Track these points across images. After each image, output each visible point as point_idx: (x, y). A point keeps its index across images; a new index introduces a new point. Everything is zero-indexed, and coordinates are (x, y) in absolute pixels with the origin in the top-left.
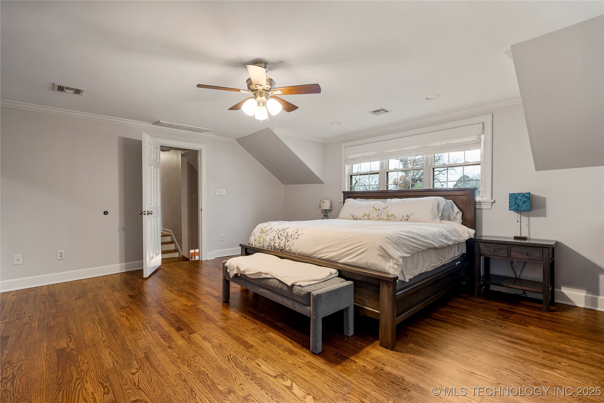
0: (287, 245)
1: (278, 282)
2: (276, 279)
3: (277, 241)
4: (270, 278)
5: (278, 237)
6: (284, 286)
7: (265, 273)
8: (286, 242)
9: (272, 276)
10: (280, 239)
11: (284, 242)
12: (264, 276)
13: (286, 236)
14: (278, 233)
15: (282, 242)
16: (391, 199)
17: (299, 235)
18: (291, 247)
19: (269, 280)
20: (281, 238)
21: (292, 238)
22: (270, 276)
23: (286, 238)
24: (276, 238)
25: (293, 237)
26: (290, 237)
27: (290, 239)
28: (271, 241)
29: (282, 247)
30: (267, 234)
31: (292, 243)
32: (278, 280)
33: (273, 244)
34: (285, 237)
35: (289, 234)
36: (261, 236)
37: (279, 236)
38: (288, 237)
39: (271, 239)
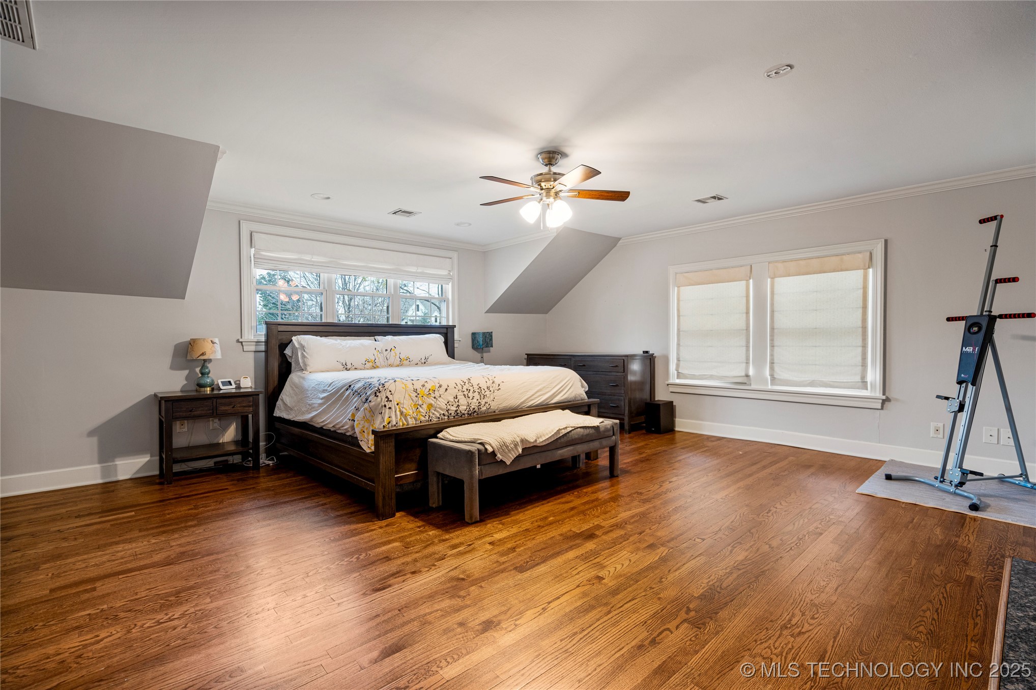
0: (483, 403)
1: (582, 430)
2: (578, 428)
3: (463, 401)
4: (571, 431)
5: (464, 395)
6: (590, 429)
7: (564, 429)
8: (482, 399)
9: (572, 427)
10: (469, 398)
11: (477, 400)
12: (564, 432)
13: (479, 391)
14: (461, 389)
15: (475, 400)
16: (385, 336)
17: (499, 385)
18: (490, 403)
19: (570, 434)
20: (471, 395)
21: (490, 391)
22: (571, 429)
23: (480, 394)
24: (461, 397)
25: (491, 389)
26: (486, 390)
27: (488, 393)
28: (449, 405)
29: (474, 409)
30: (437, 394)
31: (492, 398)
32: (580, 427)
33: (455, 409)
34: (477, 393)
35: (484, 386)
36: (420, 403)
37: (466, 393)
38: (483, 391)
39: (448, 402)
